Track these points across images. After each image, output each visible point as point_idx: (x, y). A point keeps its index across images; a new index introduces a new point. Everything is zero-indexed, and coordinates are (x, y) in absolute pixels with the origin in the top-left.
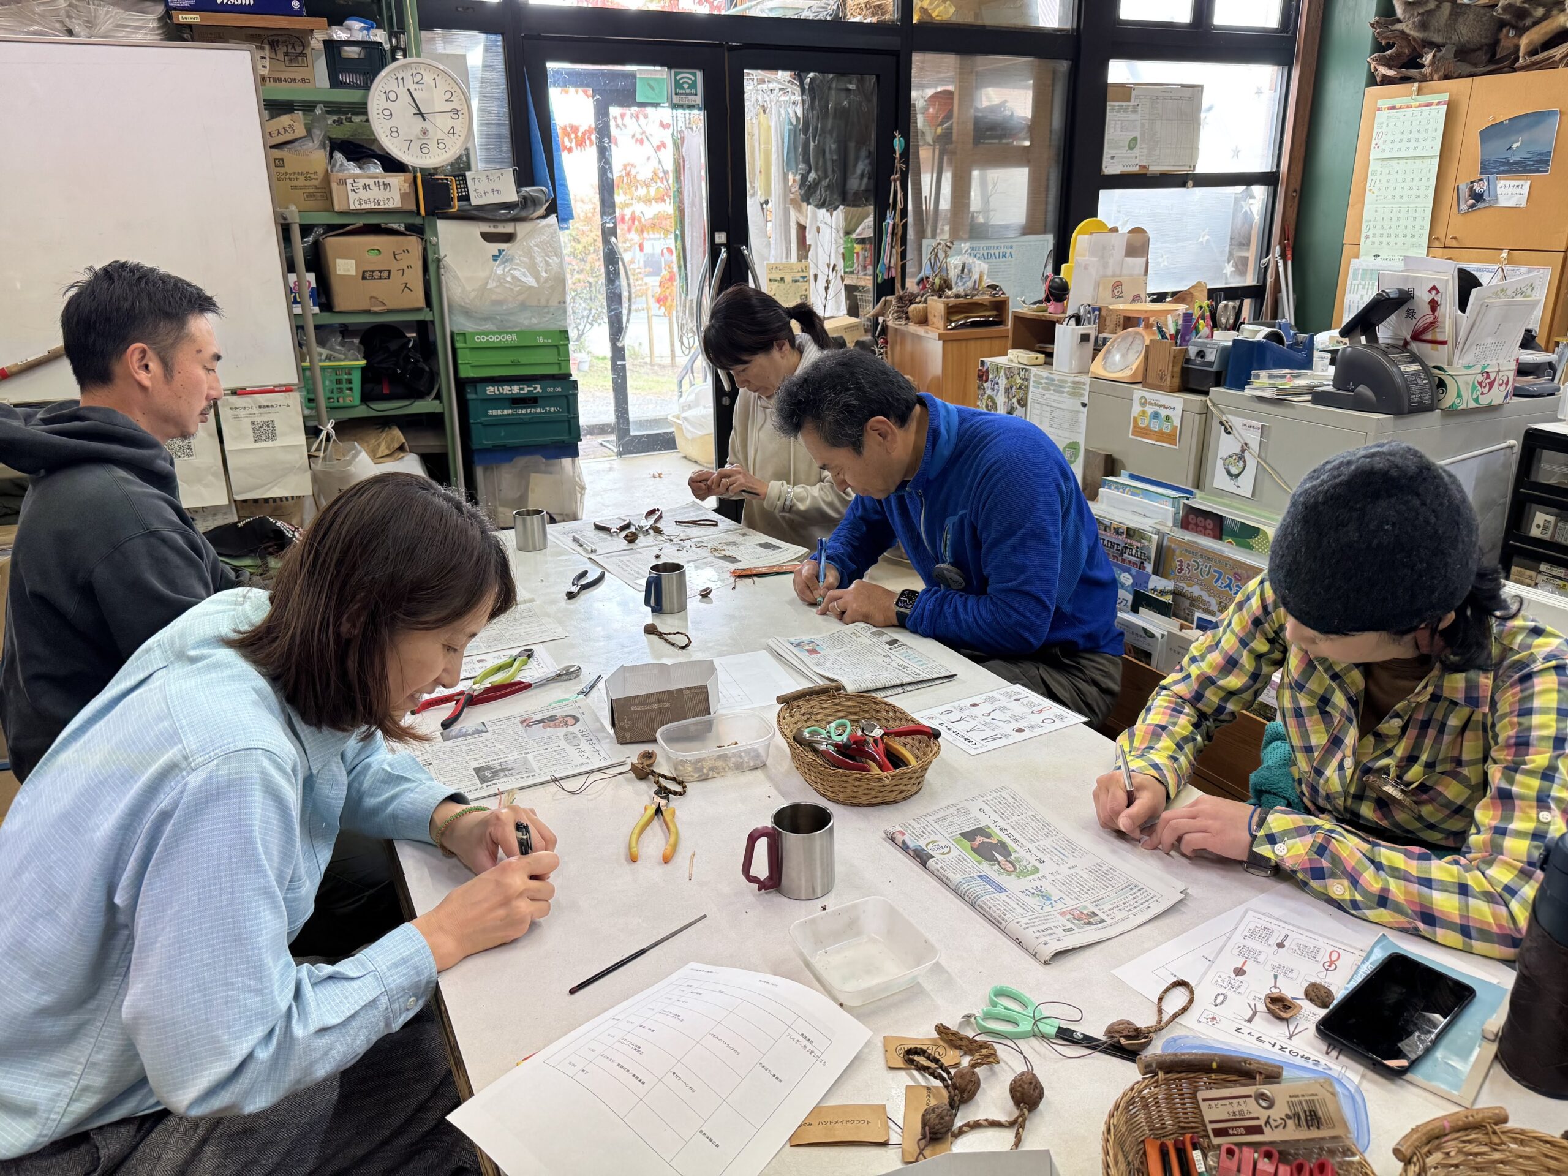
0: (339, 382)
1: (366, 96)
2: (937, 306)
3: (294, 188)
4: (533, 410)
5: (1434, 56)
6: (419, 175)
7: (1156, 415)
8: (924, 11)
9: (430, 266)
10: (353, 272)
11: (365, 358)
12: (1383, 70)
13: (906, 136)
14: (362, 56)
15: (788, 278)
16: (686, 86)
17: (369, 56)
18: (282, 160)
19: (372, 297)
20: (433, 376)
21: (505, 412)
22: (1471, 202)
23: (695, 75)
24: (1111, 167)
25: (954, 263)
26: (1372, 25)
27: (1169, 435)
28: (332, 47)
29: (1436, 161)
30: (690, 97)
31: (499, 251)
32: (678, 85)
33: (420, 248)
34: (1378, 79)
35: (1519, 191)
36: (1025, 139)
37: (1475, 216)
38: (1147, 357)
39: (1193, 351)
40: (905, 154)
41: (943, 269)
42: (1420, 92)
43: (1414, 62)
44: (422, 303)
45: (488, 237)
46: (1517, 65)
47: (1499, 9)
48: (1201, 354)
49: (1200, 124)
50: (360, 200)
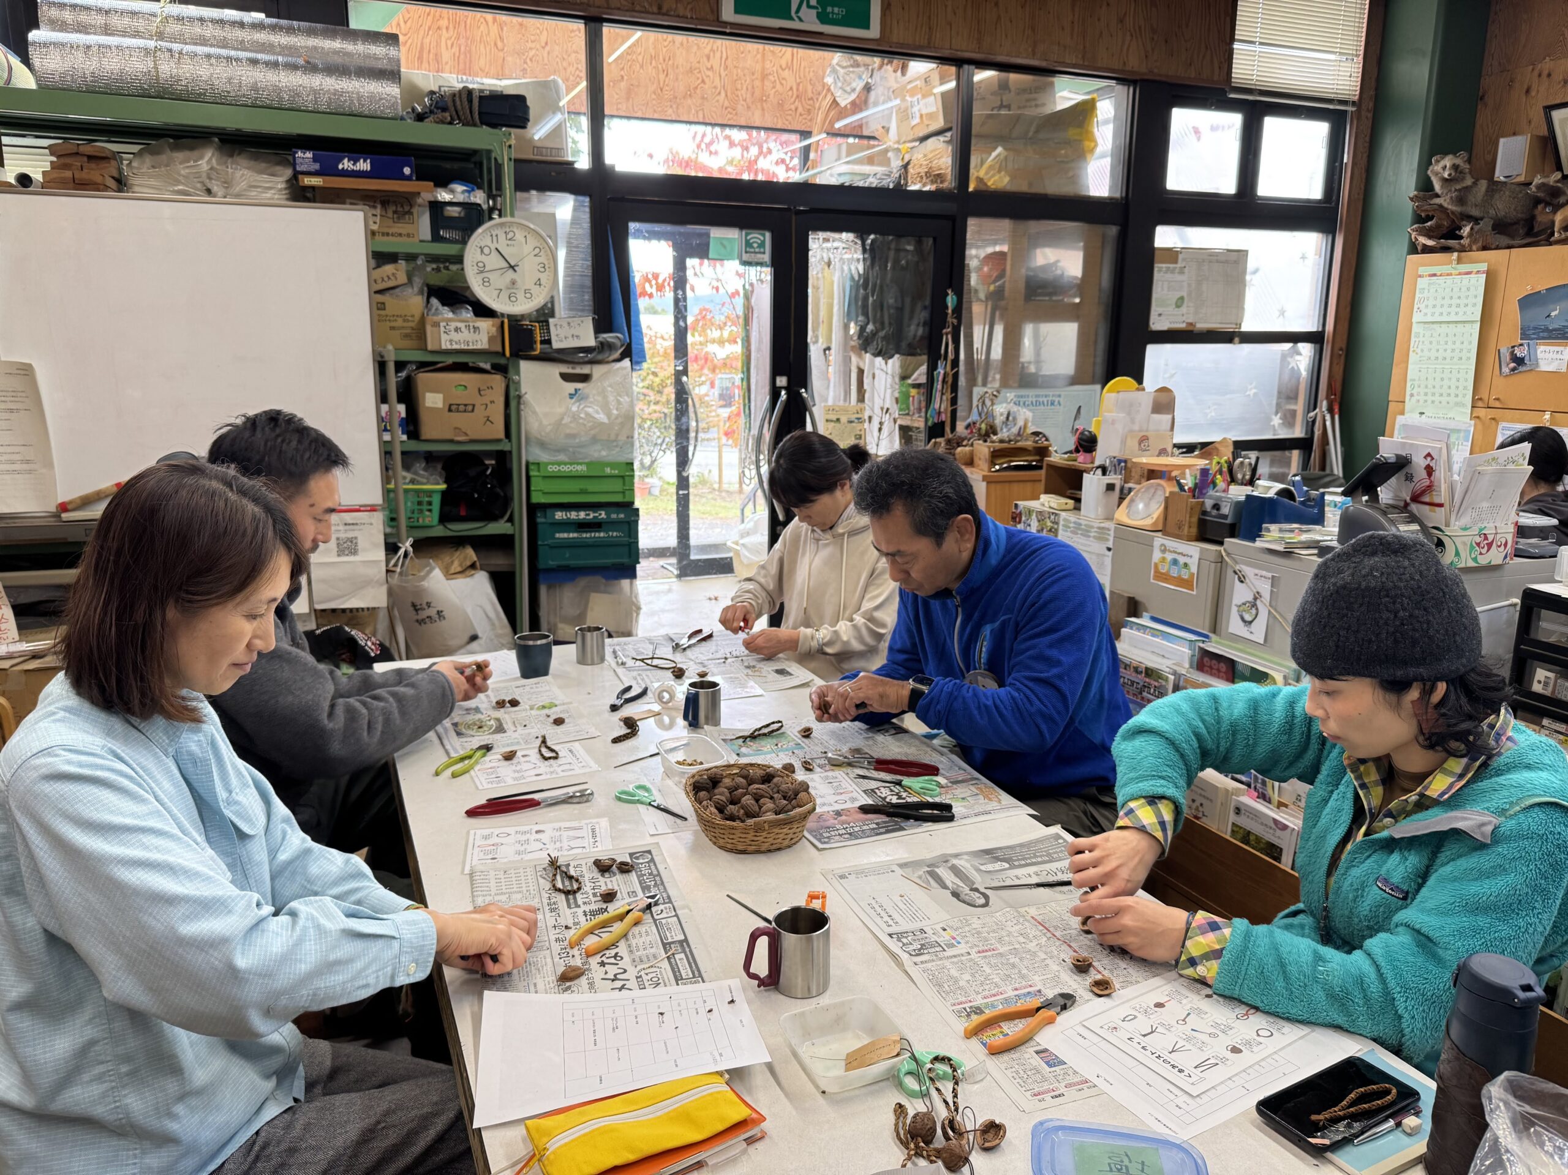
0: (420, 503)
1: (463, 250)
2: (982, 449)
3: (392, 328)
4: (597, 535)
5: (1472, 229)
6: (506, 321)
7: (1175, 562)
8: (980, 180)
9: (511, 402)
10: (440, 405)
11: (446, 482)
12: (1423, 240)
13: (959, 294)
14: (462, 214)
15: (844, 419)
16: (755, 245)
17: (468, 215)
18: (383, 303)
19: (456, 428)
20: (507, 501)
21: (571, 535)
22: (1513, 365)
23: (764, 236)
24: (1158, 323)
25: (1000, 410)
26: (1411, 199)
27: (1187, 581)
28: (436, 207)
29: (1477, 326)
30: (759, 256)
31: (576, 390)
32: (748, 244)
33: (503, 385)
34: (1419, 248)
35: (1559, 356)
36: (1075, 297)
37: (1517, 379)
38: (1166, 508)
39: (1209, 504)
40: (958, 310)
41: (990, 415)
42: (1459, 261)
43: (1452, 233)
44: (501, 435)
45: (566, 377)
46: (1552, 239)
47: (1533, 187)
48: (1216, 507)
49: (1245, 286)
50: (451, 341)
